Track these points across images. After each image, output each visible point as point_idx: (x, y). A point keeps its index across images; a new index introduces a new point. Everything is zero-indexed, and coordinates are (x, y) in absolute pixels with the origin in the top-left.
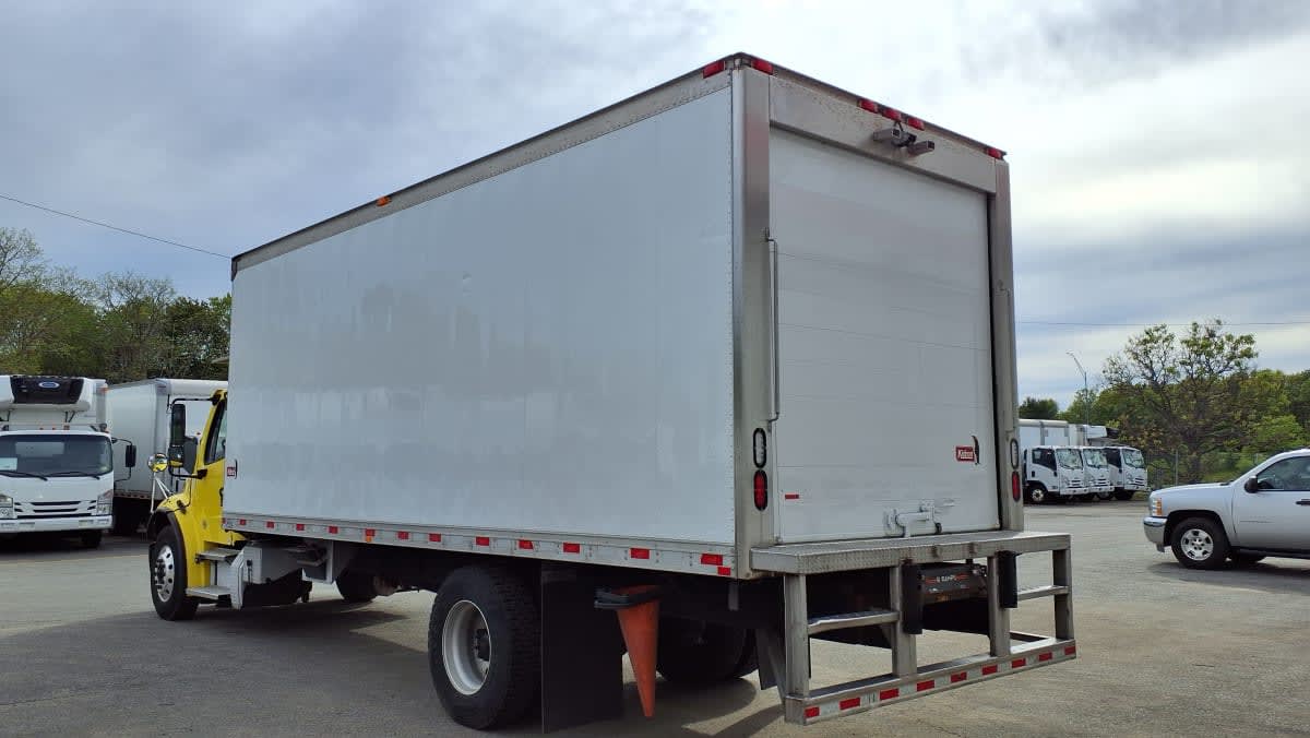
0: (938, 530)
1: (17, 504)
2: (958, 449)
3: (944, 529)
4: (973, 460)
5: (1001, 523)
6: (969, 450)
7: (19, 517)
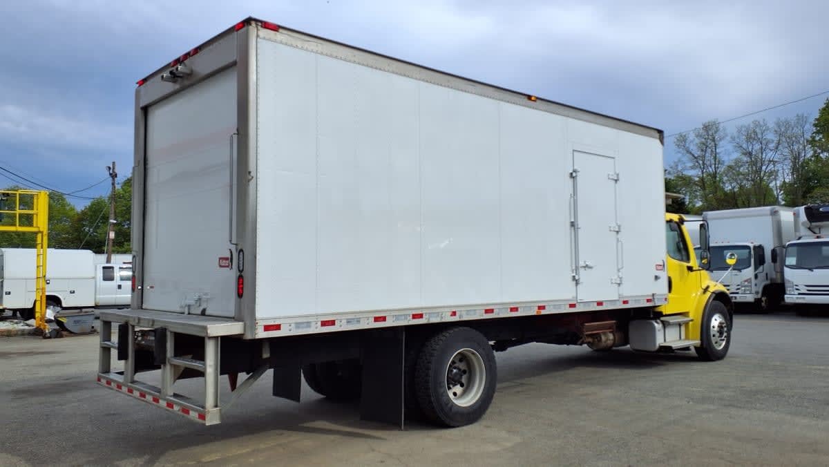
0: (203, 313)
1: (796, 286)
2: (220, 259)
4: (228, 266)
5: (239, 308)
6: (227, 259)
7: (799, 294)
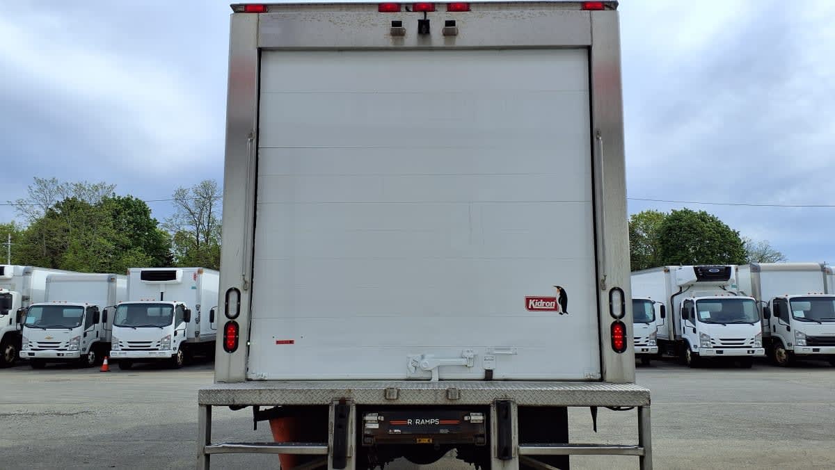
0: (489, 376)
3: (495, 376)
4: (556, 309)
6: (548, 300)
